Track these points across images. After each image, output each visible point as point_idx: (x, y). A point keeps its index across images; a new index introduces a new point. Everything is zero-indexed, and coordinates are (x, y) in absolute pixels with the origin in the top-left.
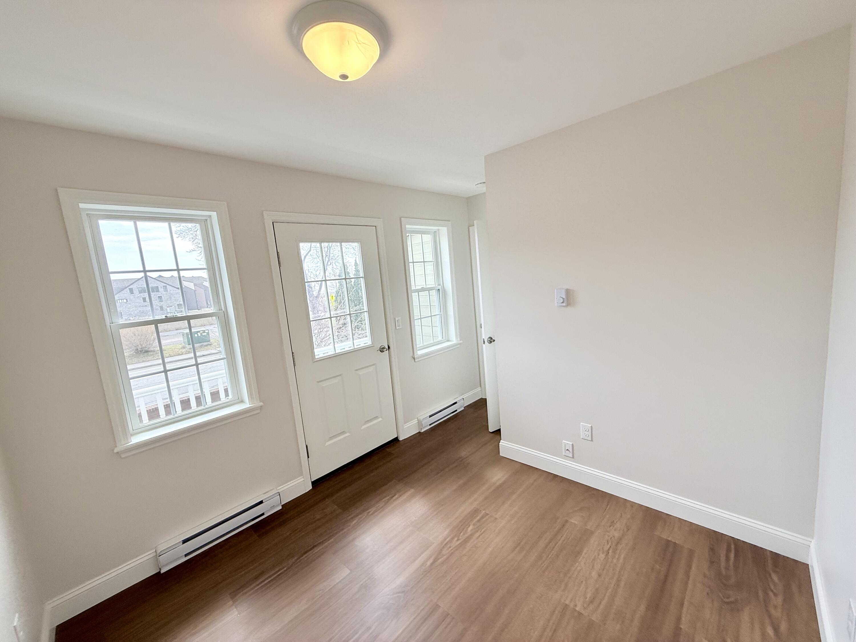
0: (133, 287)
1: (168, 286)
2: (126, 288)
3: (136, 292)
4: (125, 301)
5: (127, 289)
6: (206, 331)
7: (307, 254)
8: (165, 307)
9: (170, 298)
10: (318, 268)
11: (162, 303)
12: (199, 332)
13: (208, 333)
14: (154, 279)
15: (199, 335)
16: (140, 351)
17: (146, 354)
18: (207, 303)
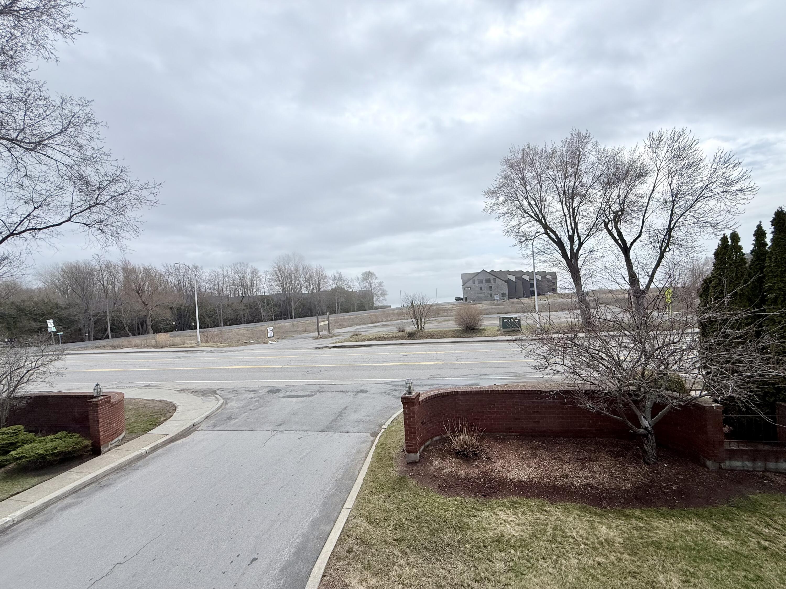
0: (476, 279)
1: (497, 278)
2: (471, 279)
3: (476, 282)
4: (469, 289)
5: (471, 281)
6: (518, 318)
7: (635, 241)
8: (493, 295)
9: (497, 288)
10: (650, 255)
11: (491, 292)
12: (512, 318)
13: (519, 320)
14: (489, 273)
15: (512, 321)
16: (469, 328)
17: (472, 331)
18: (524, 294)
